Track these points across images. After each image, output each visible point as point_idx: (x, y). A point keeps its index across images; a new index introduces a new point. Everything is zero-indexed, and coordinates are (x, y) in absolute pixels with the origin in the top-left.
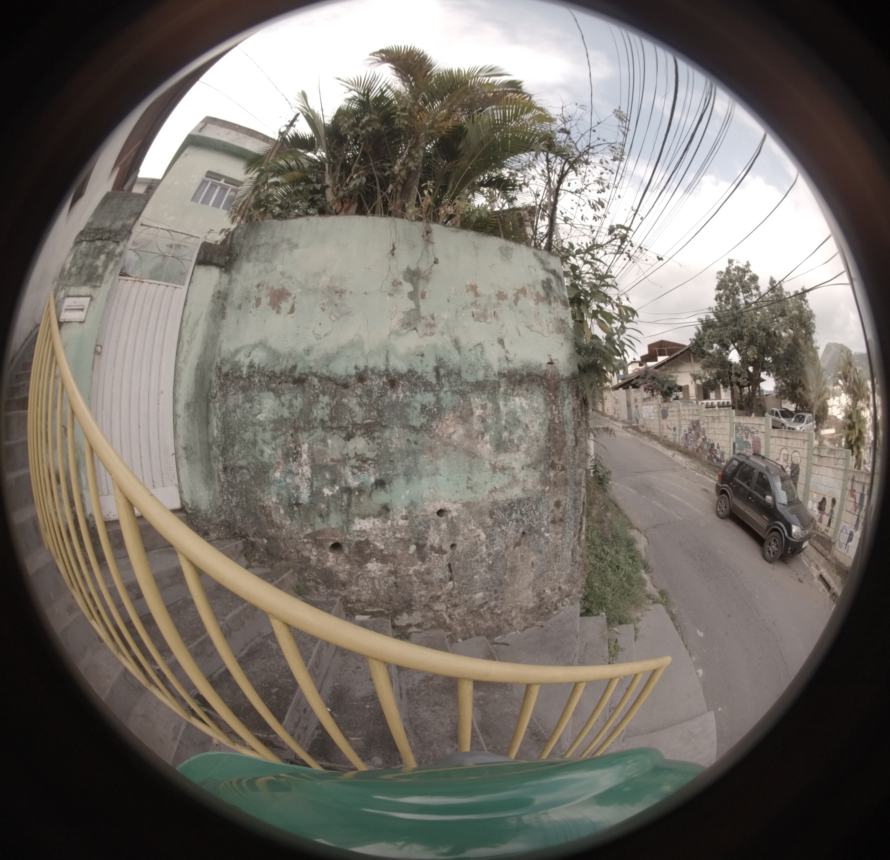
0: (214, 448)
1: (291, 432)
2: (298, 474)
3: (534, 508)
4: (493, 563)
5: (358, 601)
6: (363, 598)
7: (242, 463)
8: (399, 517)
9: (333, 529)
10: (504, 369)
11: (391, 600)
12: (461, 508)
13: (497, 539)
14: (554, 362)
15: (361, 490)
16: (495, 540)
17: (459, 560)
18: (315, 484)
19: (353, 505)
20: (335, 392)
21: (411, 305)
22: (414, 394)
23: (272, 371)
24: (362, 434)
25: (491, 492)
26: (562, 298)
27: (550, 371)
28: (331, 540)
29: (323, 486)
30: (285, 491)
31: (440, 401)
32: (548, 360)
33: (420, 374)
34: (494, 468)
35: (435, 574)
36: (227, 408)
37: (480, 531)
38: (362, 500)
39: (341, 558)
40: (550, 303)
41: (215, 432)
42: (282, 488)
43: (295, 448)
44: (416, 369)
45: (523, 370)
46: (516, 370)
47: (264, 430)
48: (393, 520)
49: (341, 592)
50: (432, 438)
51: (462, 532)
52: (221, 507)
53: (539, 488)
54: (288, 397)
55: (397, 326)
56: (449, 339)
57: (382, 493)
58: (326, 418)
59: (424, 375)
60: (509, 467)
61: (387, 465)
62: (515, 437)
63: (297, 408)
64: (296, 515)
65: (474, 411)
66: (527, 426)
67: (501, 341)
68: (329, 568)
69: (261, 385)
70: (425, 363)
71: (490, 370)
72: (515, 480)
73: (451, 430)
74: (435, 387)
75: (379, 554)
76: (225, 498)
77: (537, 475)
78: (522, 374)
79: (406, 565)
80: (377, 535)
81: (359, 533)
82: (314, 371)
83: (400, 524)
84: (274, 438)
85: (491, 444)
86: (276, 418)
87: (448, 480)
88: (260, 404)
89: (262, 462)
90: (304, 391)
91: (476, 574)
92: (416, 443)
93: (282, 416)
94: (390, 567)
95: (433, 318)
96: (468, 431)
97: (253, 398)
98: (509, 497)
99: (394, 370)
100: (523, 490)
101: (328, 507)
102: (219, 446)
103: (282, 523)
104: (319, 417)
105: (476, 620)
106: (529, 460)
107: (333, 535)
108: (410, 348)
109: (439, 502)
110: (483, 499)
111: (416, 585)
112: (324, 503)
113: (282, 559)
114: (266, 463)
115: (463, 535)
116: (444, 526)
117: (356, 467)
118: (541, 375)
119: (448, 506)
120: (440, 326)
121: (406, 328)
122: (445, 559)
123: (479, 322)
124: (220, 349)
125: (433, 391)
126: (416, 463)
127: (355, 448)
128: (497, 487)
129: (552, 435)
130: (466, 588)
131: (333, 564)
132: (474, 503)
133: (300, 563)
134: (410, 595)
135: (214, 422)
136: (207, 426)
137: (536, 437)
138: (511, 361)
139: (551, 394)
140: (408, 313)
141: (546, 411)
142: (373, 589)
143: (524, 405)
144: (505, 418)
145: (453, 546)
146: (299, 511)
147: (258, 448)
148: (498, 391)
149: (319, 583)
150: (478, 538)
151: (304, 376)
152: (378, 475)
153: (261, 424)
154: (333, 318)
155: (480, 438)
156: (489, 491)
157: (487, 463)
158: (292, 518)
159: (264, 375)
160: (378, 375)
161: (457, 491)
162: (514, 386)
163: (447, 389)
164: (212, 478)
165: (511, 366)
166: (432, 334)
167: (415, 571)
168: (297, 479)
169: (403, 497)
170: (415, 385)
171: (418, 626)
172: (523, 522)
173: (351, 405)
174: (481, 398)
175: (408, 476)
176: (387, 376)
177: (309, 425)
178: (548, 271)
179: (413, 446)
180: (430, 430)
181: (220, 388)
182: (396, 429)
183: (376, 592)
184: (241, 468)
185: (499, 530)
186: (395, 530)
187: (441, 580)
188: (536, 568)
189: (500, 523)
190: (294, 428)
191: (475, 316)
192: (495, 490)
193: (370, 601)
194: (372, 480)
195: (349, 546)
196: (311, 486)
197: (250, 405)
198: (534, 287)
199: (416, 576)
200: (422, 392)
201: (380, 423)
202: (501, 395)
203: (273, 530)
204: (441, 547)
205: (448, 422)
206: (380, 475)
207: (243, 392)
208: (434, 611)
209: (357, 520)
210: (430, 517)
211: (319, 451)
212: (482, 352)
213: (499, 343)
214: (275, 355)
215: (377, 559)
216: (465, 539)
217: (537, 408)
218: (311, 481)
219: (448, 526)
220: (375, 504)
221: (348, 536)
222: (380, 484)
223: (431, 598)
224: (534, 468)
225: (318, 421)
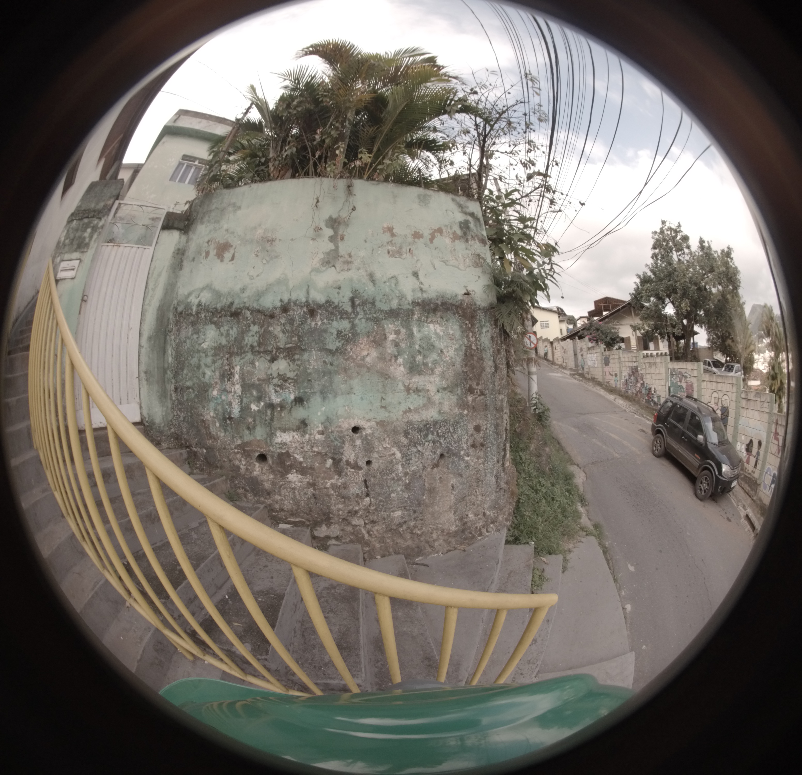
0: (169, 372)
1: (227, 356)
2: (231, 392)
3: (451, 430)
4: (410, 483)
5: (282, 510)
6: (285, 508)
7: (189, 383)
8: (315, 432)
9: (259, 441)
10: (418, 298)
11: (311, 511)
12: (375, 426)
13: (413, 459)
14: (471, 293)
15: (282, 406)
16: (411, 459)
17: (374, 477)
18: (245, 400)
19: (275, 419)
20: (263, 322)
21: (331, 246)
22: (331, 322)
23: (215, 308)
24: (284, 357)
25: (405, 412)
26: (480, 237)
27: (466, 301)
28: (257, 451)
29: (251, 402)
30: (220, 406)
31: (355, 327)
32: (464, 291)
33: (336, 304)
34: (408, 389)
35: (351, 489)
36: (180, 339)
37: (395, 450)
38: (283, 415)
39: (266, 468)
40: (467, 241)
41: (170, 359)
42: (219, 404)
43: (230, 370)
44: (333, 300)
45: (437, 300)
46: (430, 300)
47: (206, 356)
48: (310, 434)
49: (266, 501)
50: (346, 360)
51: (376, 450)
52: (171, 421)
53: (457, 411)
54: (226, 328)
55: (318, 265)
56: (364, 273)
57: (301, 409)
58: (255, 344)
59: (340, 305)
60: (423, 389)
61: (306, 384)
62: (429, 361)
63: (232, 336)
64: (228, 428)
65: (387, 336)
66: (442, 351)
67: (415, 274)
68: (256, 477)
69: (206, 319)
70: (341, 295)
71: (404, 299)
72: (430, 402)
73: (365, 353)
74: (351, 314)
75: (299, 466)
76: (175, 414)
77: (454, 398)
78: (437, 304)
79: (324, 478)
80: (296, 448)
81: (281, 446)
82: (247, 305)
83: (316, 438)
84: (214, 362)
85: (404, 367)
86: (216, 345)
87: (362, 398)
88: (204, 335)
89: (203, 383)
90: (238, 322)
91: (393, 492)
92: (331, 364)
93: (220, 344)
94: (308, 479)
95: (350, 256)
96: (381, 354)
97: (199, 330)
98: (424, 418)
99: (313, 301)
100: (440, 412)
101: (254, 421)
102: (172, 370)
103: (217, 435)
104: (250, 343)
105: (395, 538)
106: (444, 384)
107: (259, 446)
108: (328, 283)
109: (354, 419)
110: (397, 419)
111: (334, 498)
112: (251, 417)
113: (217, 467)
114: (207, 383)
115: (378, 452)
116: (358, 442)
117: (279, 386)
118: (457, 304)
119: (361, 423)
120: (357, 263)
121: (325, 266)
122: (361, 475)
123: (394, 258)
124: (177, 293)
125: (348, 318)
126: (331, 383)
127: (278, 369)
128: (412, 408)
129: (469, 361)
130: (383, 506)
131: (258, 473)
132: (388, 422)
133: (231, 471)
134: (328, 507)
135: (170, 351)
136: (164, 355)
137: (452, 362)
138: (425, 291)
139: (467, 322)
140: (328, 254)
141: (462, 337)
142: (294, 499)
143: (438, 331)
144: (419, 342)
145: (369, 463)
146: (231, 424)
147: (201, 371)
148: (412, 318)
149: (247, 491)
150: (393, 457)
151: (239, 310)
152: (297, 393)
153: (204, 351)
154: (264, 261)
155: (393, 361)
156: (403, 411)
157: (400, 385)
158: (225, 430)
159: (208, 311)
160: (300, 306)
161: (371, 410)
162: (428, 314)
163: (362, 316)
164: (165, 397)
165: (425, 295)
166: (349, 270)
167: (332, 484)
168: (230, 396)
169: (319, 414)
170: (332, 313)
171: (337, 538)
172: (441, 444)
173: (276, 332)
174: (395, 324)
175: (324, 394)
176: (307, 306)
177: (241, 350)
178: (466, 213)
179: (329, 367)
180: (345, 353)
181: (175, 324)
182: (314, 352)
183: (297, 503)
184: (188, 388)
185: (415, 450)
186: (312, 444)
187: (357, 495)
188: (457, 491)
189: (415, 443)
190: (229, 353)
191: (391, 253)
192: (409, 410)
193: (292, 511)
194: (292, 397)
195: (272, 457)
196: (241, 402)
197: (197, 336)
198: (451, 228)
199: (333, 489)
200: (339, 319)
201: (300, 348)
202: (415, 322)
203: (210, 441)
204: (356, 463)
205: (362, 346)
206: (299, 392)
207: (192, 326)
208: (352, 525)
209: (278, 433)
210: (345, 433)
211: (248, 371)
212: (397, 284)
213: (414, 275)
214: (218, 294)
215: (297, 471)
216: (381, 457)
217: (453, 335)
218: (241, 397)
219: (362, 442)
220: (294, 419)
221: (271, 448)
222: (299, 401)
223: (349, 512)
224: (451, 392)
225: (249, 347)
